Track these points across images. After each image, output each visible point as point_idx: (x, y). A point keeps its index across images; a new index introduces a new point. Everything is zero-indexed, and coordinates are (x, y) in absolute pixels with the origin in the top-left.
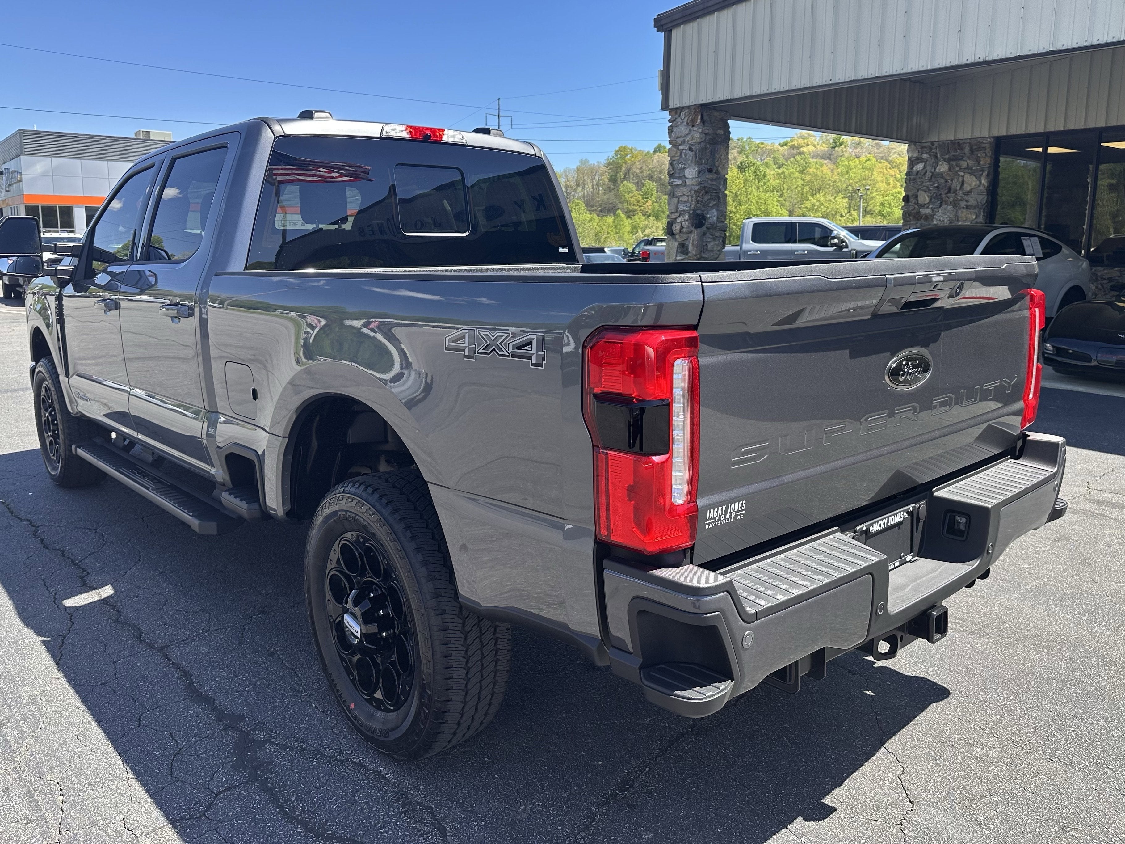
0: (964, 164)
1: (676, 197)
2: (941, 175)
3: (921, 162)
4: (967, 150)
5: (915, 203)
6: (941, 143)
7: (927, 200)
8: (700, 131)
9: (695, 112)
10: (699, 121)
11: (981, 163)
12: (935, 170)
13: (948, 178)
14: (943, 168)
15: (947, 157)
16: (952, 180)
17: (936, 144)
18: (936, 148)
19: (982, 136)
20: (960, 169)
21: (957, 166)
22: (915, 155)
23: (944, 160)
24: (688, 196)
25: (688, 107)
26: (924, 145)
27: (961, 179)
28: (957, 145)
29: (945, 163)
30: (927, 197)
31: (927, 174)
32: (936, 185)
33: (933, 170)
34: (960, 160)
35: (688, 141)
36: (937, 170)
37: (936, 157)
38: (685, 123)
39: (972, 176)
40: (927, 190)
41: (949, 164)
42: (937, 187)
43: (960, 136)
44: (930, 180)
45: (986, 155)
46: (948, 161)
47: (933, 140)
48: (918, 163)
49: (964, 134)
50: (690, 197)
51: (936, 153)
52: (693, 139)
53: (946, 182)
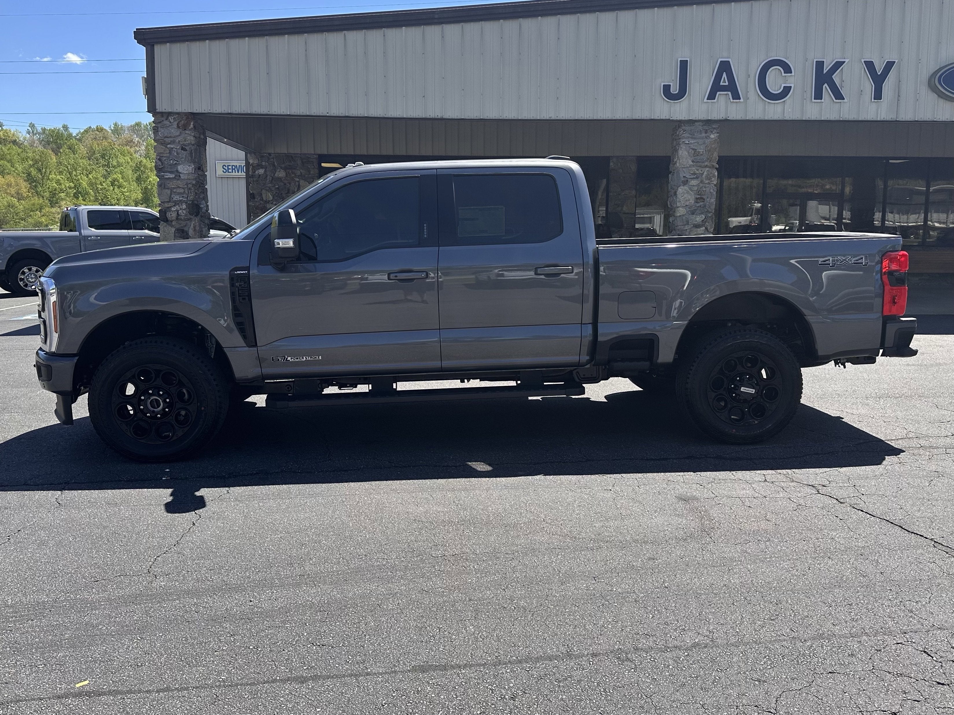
0: (298, 173)
1: (168, 189)
2: (280, 179)
3: (262, 168)
4: (299, 162)
5: (260, 200)
6: (277, 155)
7: (271, 198)
8: (193, 134)
9: (187, 118)
10: (192, 126)
11: (312, 172)
12: (274, 175)
13: (286, 182)
14: (281, 174)
15: (283, 166)
16: (290, 184)
17: (273, 155)
18: (273, 158)
19: (309, 153)
20: (295, 176)
21: (293, 173)
22: (255, 163)
23: (281, 168)
24: (183, 188)
25: (178, 113)
26: (262, 155)
27: (297, 184)
28: (290, 157)
29: (282, 170)
30: (270, 196)
31: (268, 178)
32: (277, 186)
33: (273, 175)
34: (295, 169)
35: (179, 141)
36: (276, 175)
37: (274, 165)
38: (175, 126)
39: (306, 182)
40: (270, 190)
41: (286, 171)
42: (278, 188)
43: (291, 151)
44: (271, 182)
45: (314, 167)
46: (285, 169)
47: (269, 151)
48: (259, 169)
49: (295, 149)
50: (186, 189)
51: (274, 162)
52: (185, 141)
53: (285, 184)
